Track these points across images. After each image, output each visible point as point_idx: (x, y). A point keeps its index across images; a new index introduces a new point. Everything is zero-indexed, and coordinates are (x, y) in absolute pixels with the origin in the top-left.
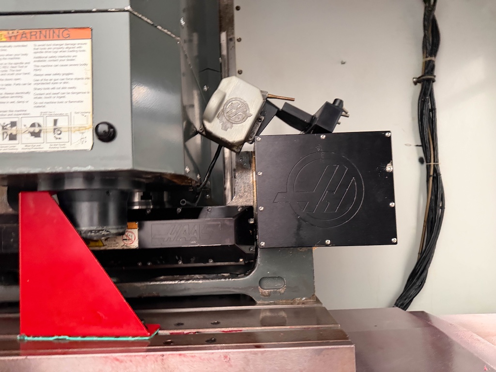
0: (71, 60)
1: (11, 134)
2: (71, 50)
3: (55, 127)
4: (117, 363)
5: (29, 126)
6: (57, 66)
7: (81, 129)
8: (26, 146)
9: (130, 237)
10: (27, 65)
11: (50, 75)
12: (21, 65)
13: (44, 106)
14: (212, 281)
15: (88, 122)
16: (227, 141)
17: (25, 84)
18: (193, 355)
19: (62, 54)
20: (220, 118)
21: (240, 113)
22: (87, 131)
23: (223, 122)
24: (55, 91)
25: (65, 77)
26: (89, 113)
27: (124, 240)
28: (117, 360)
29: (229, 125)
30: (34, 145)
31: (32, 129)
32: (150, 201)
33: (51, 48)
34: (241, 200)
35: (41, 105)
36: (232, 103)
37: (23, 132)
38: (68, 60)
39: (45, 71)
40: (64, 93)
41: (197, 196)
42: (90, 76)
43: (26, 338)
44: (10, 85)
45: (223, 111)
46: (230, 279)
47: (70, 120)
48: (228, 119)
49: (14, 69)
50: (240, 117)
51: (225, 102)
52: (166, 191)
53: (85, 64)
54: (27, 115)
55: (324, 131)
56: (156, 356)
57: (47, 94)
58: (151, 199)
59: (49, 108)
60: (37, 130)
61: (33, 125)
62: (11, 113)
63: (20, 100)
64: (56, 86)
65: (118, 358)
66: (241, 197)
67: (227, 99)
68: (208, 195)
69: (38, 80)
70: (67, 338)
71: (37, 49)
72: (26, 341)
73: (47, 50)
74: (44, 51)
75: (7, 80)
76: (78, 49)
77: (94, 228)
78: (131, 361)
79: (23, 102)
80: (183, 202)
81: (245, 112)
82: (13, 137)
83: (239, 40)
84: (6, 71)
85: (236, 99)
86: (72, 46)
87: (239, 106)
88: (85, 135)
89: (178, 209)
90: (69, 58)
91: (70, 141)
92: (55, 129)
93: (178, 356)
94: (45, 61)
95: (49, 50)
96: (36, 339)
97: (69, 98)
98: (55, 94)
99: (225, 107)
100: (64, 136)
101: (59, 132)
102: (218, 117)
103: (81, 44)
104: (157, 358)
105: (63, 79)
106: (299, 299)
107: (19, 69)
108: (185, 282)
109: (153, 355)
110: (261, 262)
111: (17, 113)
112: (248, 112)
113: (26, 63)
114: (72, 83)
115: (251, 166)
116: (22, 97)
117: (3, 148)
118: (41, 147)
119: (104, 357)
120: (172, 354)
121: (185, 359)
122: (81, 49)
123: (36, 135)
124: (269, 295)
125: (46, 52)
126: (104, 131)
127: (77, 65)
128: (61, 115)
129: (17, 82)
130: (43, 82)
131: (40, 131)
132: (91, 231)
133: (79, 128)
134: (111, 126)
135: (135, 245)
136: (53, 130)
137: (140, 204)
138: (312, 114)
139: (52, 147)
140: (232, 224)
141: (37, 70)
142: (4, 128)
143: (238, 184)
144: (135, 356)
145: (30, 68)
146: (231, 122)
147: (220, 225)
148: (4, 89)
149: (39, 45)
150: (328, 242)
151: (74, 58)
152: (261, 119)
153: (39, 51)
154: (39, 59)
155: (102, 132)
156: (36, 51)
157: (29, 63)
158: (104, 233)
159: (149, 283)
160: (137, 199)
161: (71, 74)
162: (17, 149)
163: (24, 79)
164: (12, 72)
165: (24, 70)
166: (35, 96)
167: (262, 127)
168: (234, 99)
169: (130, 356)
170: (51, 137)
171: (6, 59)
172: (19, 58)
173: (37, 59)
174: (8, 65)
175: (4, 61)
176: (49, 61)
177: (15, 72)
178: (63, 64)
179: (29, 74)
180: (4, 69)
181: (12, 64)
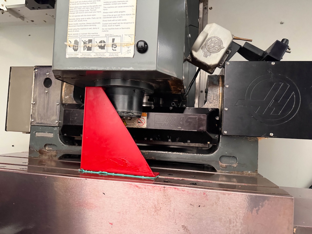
0: (125, 4)
1: (89, 47)
3: (113, 43)
4: (137, 188)
5: (98, 42)
6: (116, 7)
7: (127, 45)
8: (96, 54)
9: (142, 121)
10: (99, 7)
11: (112, 12)
12: (96, 7)
13: (108, 31)
14: (188, 154)
15: (132, 41)
16: (206, 64)
17: (98, 18)
18: (183, 189)
20: (203, 49)
21: (216, 46)
22: (131, 46)
23: (205, 52)
24: (115, 22)
25: (120, 13)
26: (133, 35)
27: (139, 122)
28: (137, 186)
29: (208, 54)
30: (100, 53)
31: (100, 44)
32: (152, 102)
34: (210, 105)
35: (106, 30)
36: (212, 40)
37: (95, 46)
38: (123, 3)
39: (109, 10)
40: (119, 23)
41: (179, 104)
42: (135, 13)
43: (84, 171)
44: (90, 18)
45: (205, 45)
46: (200, 155)
47: (121, 40)
48: (208, 50)
49: (92, 9)
50: (217, 49)
51: (207, 39)
52: (161, 98)
53: (132, 6)
54: (98, 36)
55: (274, 60)
56: (160, 187)
57: (110, 24)
58: (153, 101)
59: (111, 32)
60: (103, 44)
61: (101, 42)
62: (89, 35)
63: (94, 27)
64: (115, 19)
65: (138, 185)
66: (211, 103)
67: (208, 37)
68: (184, 105)
69: (105, 16)
70: (107, 173)
72: (83, 172)
75: (88, 15)
77: (126, 110)
78: (145, 188)
79: (96, 28)
80: (173, 104)
81: (220, 46)
82: (89, 49)
83: (211, 8)
84: (88, 10)
85: (214, 37)
87: (216, 42)
88: (130, 49)
89: (170, 107)
91: (121, 52)
92: (113, 45)
93: (174, 189)
94: (110, 4)
96: (89, 172)
97: (122, 26)
98: (114, 24)
99: (207, 42)
100: (118, 49)
101: (115, 47)
102: (202, 49)
104: (160, 189)
105: (119, 15)
106: (246, 171)
107: (95, 9)
108: (172, 153)
109: (159, 186)
110: (221, 145)
111: (92, 35)
112: (222, 45)
113: (99, 6)
114: (124, 17)
115: (219, 83)
116: (96, 26)
117: (83, 55)
118: (104, 55)
119: (129, 184)
120: (170, 187)
121: (178, 192)
123: (102, 47)
124: (226, 167)
126: (142, 46)
127: (128, 6)
128: (117, 36)
129: (94, 17)
130: (108, 16)
131: (104, 46)
132: (124, 112)
133: (127, 44)
134: (145, 43)
135: (144, 126)
136: (111, 45)
137: (146, 103)
138: (264, 50)
139: (110, 55)
140: (206, 118)
141: (105, 10)
142: (84, 43)
143: (209, 95)
144: (148, 185)
145: (101, 9)
146: (210, 52)
147: (197, 118)
148: (86, 21)
150: (272, 134)
151: (126, 2)
152: (229, 52)
155: (140, 47)
157: (101, 6)
158: (131, 114)
159: (150, 151)
160: (145, 101)
161: (125, 12)
162: (91, 56)
163: (98, 15)
164: (91, 11)
165: (98, 10)
166: (103, 25)
167: (229, 58)
168: (213, 37)
169: (145, 185)
170: (110, 49)
171: (88, 3)
172: (95, 3)
173: (106, 3)
174: (89, 7)
175: (87, 5)
176: (112, 4)
177: (93, 11)
178: (120, 6)
179: (100, 12)
180: (87, 9)
181: (91, 6)
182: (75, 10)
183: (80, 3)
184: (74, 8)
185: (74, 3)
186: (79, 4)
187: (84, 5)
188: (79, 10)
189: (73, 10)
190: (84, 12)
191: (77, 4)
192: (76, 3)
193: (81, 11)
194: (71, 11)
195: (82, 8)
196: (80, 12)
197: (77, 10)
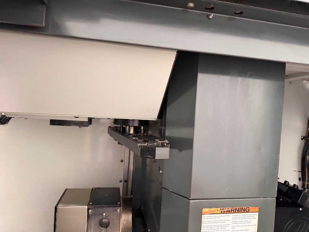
0: (249, 223)
2: (250, 218)
6: (242, 226)
10: (228, 226)
11: (239, 230)
12: (226, 226)
19: (245, 220)
33: (240, 217)
38: (248, 223)
39: (237, 228)
49: (222, 228)
53: (255, 225)
55: (301, 207)
71: (234, 217)
73: (238, 218)
74: (237, 218)
76: (252, 217)
84: (219, 229)
86: (250, 216)
90: (248, 222)
94: (237, 223)
95: (240, 218)
103: (254, 215)
107: (225, 228)
113: (228, 225)
122: (254, 217)
125: (238, 219)
141: (233, 228)
145: (230, 227)
149: (235, 216)
153: (235, 218)
154: (235, 223)
156: (233, 218)
157: (230, 225)
164: (221, 230)
165: (227, 228)
171: (219, 223)
172: (225, 222)
173: (234, 223)
174: (220, 226)
175: (218, 224)
176: (239, 223)
177: (223, 230)
178: (245, 225)
179: (229, 230)
180: (217, 228)
181: (221, 225)
182: (207, 229)
183: (212, 222)
184: (205, 227)
185: (206, 222)
186: (210, 223)
187: (215, 224)
188: (211, 228)
189: (205, 229)
190: (215, 230)
191: (209, 223)
192: (207, 222)
193: (213, 229)
194: (203, 230)
195: (213, 227)
196: (211, 230)
197: (209, 229)
